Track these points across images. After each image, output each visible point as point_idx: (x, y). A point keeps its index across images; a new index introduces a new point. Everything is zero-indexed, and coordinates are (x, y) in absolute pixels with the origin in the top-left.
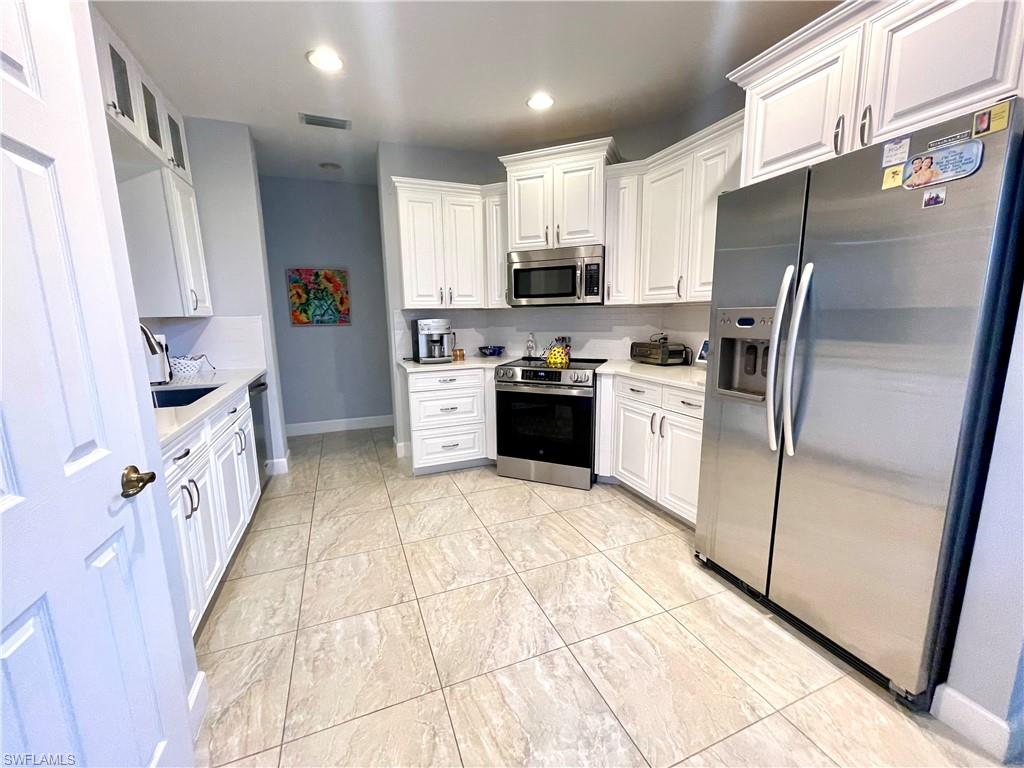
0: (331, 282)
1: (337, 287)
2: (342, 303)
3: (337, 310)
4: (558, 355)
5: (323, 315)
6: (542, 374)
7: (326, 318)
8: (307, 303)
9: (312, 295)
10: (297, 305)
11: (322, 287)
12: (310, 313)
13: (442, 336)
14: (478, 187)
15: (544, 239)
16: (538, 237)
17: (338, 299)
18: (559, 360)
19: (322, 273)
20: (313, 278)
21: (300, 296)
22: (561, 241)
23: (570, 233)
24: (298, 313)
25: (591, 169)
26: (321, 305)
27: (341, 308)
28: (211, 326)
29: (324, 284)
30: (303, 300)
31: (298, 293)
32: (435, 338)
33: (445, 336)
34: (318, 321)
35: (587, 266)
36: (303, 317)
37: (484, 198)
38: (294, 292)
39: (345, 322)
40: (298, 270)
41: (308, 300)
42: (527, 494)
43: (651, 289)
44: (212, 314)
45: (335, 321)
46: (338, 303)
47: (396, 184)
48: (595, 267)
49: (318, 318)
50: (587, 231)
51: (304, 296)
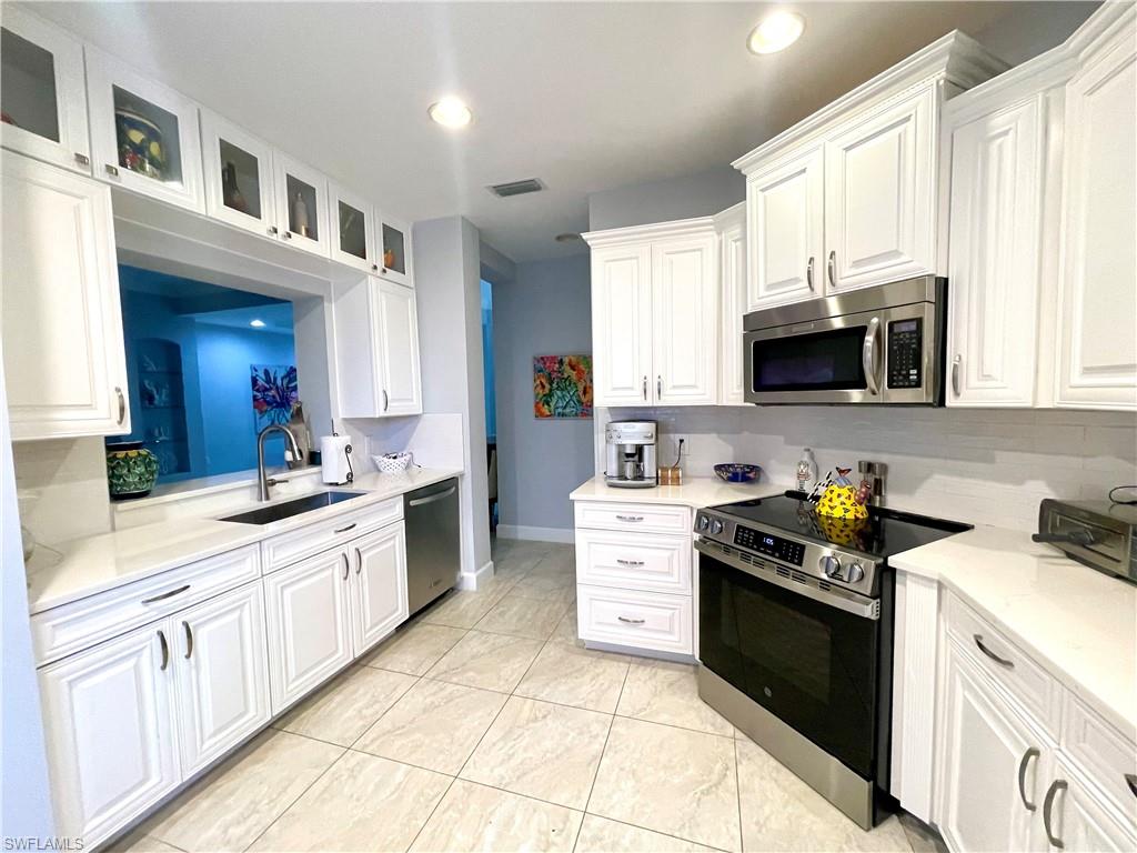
0: (574, 370)
1: (580, 373)
2: (585, 393)
3: (579, 401)
4: (836, 502)
5: (565, 408)
6: (770, 542)
7: (568, 410)
8: (550, 395)
9: (555, 385)
10: (540, 396)
11: (566, 376)
12: (552, 404)
13: (640, 449)
14: (709, 219)
15: (806, 283)
16: (796, 280)
17: (581, 388)
18: (838, 513)
19: (566, 360)
20: (557, 366)
21: (543, 387)
22: (839, 282)
23: (857, 263)
24: (541, 405)
25: (907, 119)
26: (563, 396)
27: (584, 399)
28: (421, 426)
29: (568, 372)
30: (547, 391)
31: (541, 383)
32: (629, 450)
33: (646, 448)
34: (559, 414)
35: (891, 325)
36: (545, 410)
37: (719, 234)
38: (538, 382)
39: (586, 415)
40: (542, 358)
41: (551, 390)
42: (718, 767)
43: (1088, 370)
44: (421, 412)
45: (576, 415)
46: (581, 394)
47: (589, 243)
48: (913, 327)
49: (560, 410)
50: (896, 253)
51: (547, 386)
